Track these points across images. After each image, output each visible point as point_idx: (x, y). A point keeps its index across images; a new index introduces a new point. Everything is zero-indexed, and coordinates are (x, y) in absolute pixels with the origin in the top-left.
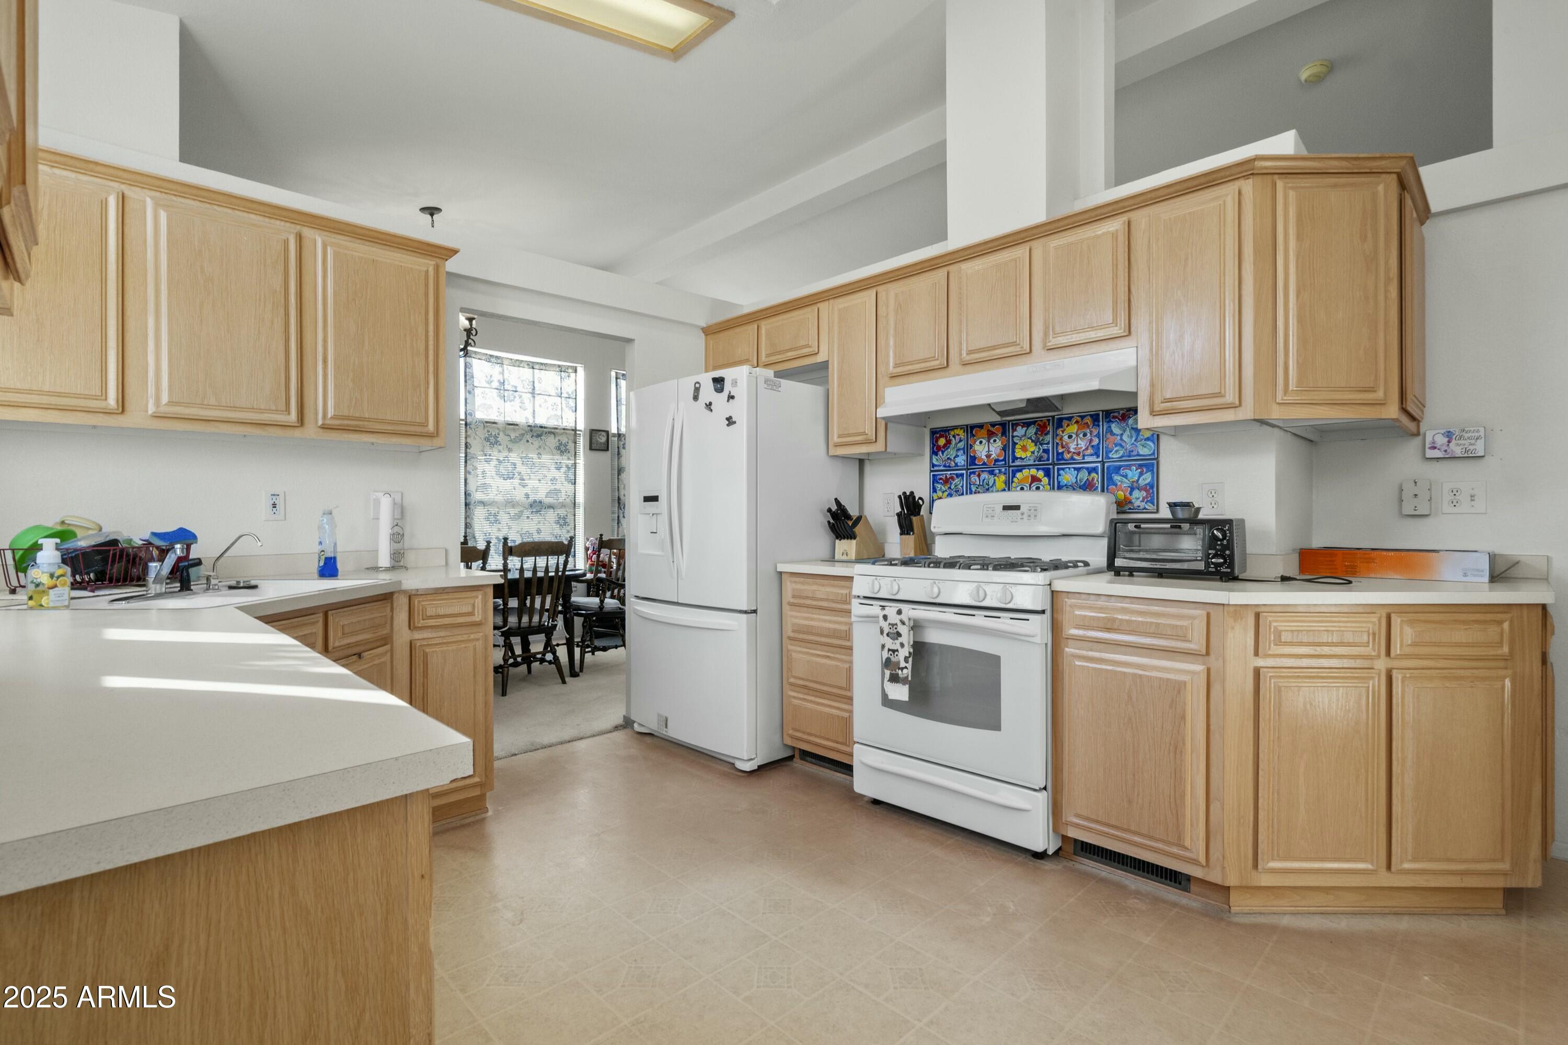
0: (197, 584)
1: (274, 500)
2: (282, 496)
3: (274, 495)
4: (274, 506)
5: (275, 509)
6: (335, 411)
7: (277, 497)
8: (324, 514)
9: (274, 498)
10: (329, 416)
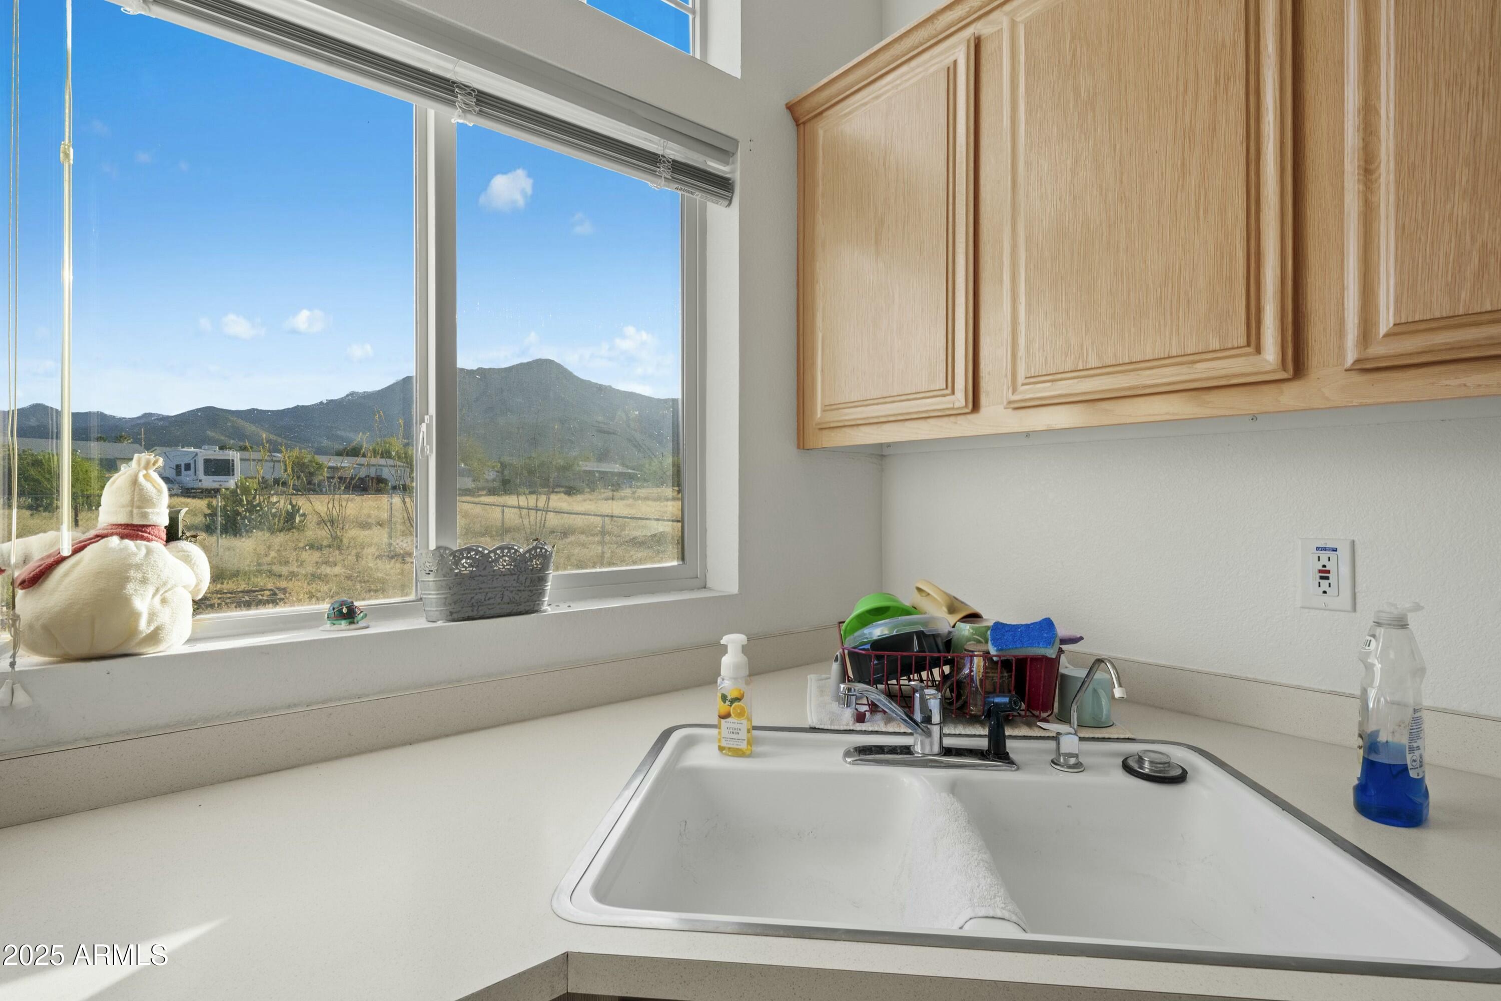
0: (1103, 739)
1: (1324, 561)
2: (1344, 552)
3: (1324, 549)
4: (1324, 574)
5: (1325, 583)
6: (1398, 311)
7: (1332, 555)
8: (1378, 624)
9: (1324, 556)
10: (1383, 329)
